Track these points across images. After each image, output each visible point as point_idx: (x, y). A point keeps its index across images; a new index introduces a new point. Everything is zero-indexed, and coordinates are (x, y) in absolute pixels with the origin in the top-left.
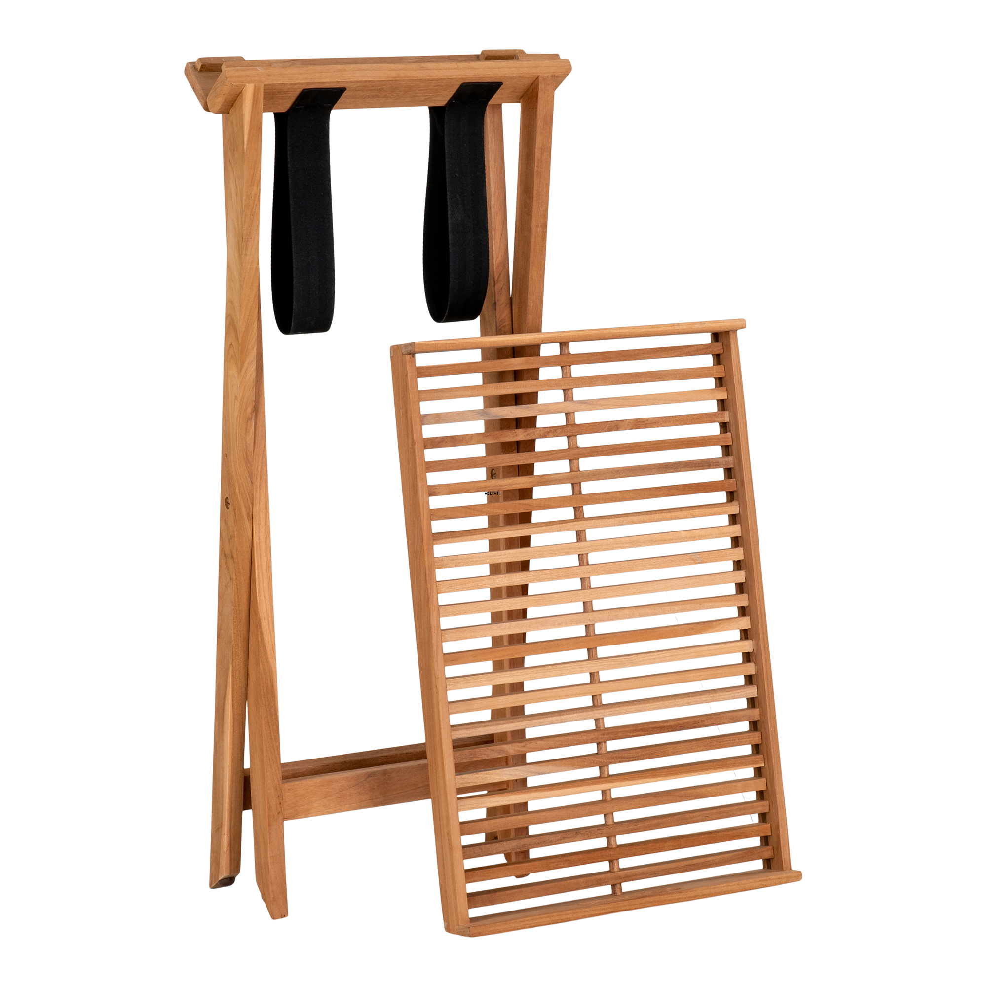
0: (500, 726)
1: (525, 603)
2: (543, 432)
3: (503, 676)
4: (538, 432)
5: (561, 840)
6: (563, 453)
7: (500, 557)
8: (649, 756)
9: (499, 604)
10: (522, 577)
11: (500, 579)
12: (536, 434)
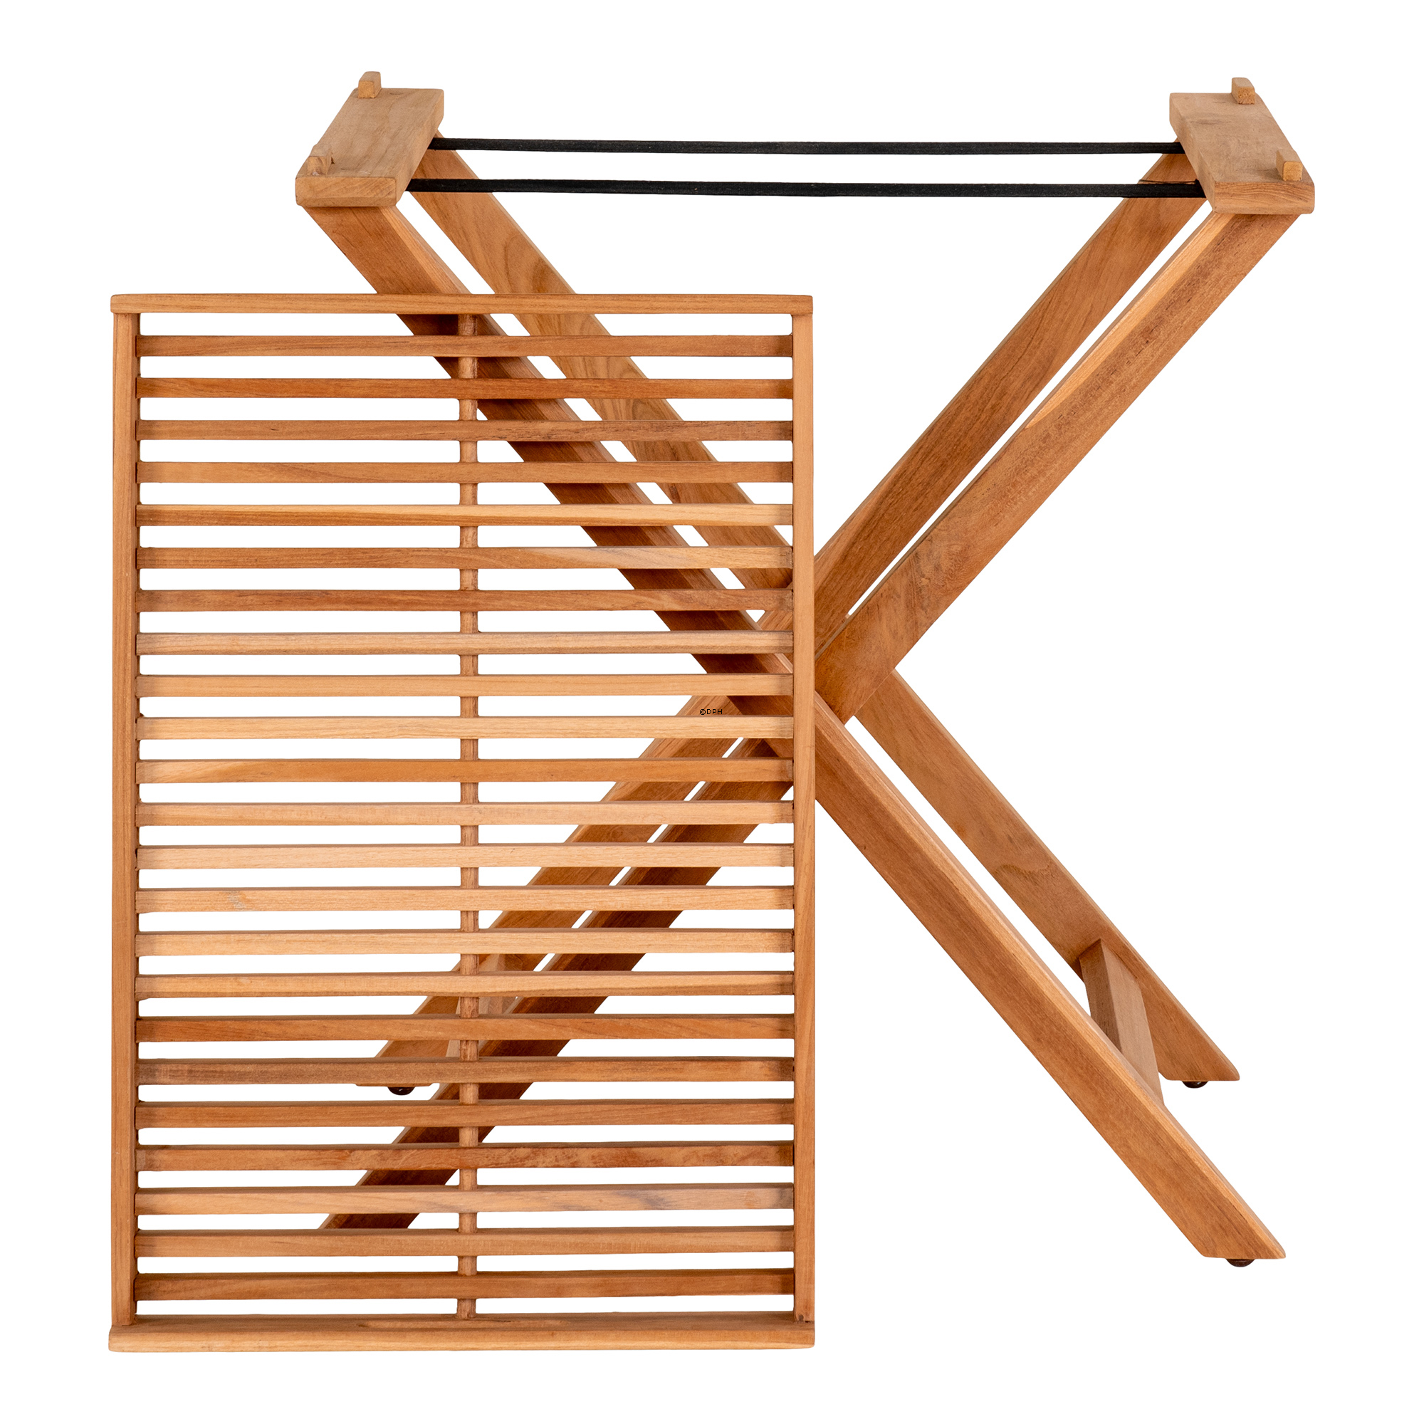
0: (682, 645)
1: (610, 856)
2: (538, 1160)
3: (669, 732)
4: (548, 1160)
5: (583, 429)
6: (503, 1119)
7: (652, 943)
8: (384, 555)
9: (663, 859)
10: (611, 904)
11: (657, 903)
12: (553, 1158)
